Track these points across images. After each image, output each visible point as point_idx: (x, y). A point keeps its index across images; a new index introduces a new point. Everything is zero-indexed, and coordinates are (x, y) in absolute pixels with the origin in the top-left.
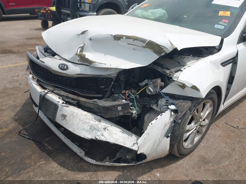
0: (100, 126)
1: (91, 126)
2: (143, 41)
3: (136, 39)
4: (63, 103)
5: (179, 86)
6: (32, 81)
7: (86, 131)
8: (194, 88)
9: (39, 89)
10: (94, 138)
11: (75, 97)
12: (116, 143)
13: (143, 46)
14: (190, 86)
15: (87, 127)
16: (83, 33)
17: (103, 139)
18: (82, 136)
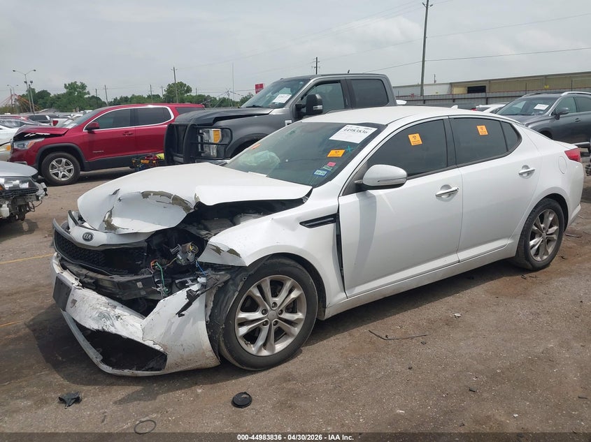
0: (112, 313)
1: (101, 313)
2: (169, 196)
3: (162, 194)
4: (78, 285)
5: (214, 250)
6: (54, 261)
7: (94, 319)
8: (232, 252)
9: (58, 269)
10: (100, 328)
11: (91, 274)
12: (130, 337)
13: (170, 203)
14: (226, 250)
15: (95, 314)
16: (115, 193)
17: (112, 330)
18: (87, 327)
